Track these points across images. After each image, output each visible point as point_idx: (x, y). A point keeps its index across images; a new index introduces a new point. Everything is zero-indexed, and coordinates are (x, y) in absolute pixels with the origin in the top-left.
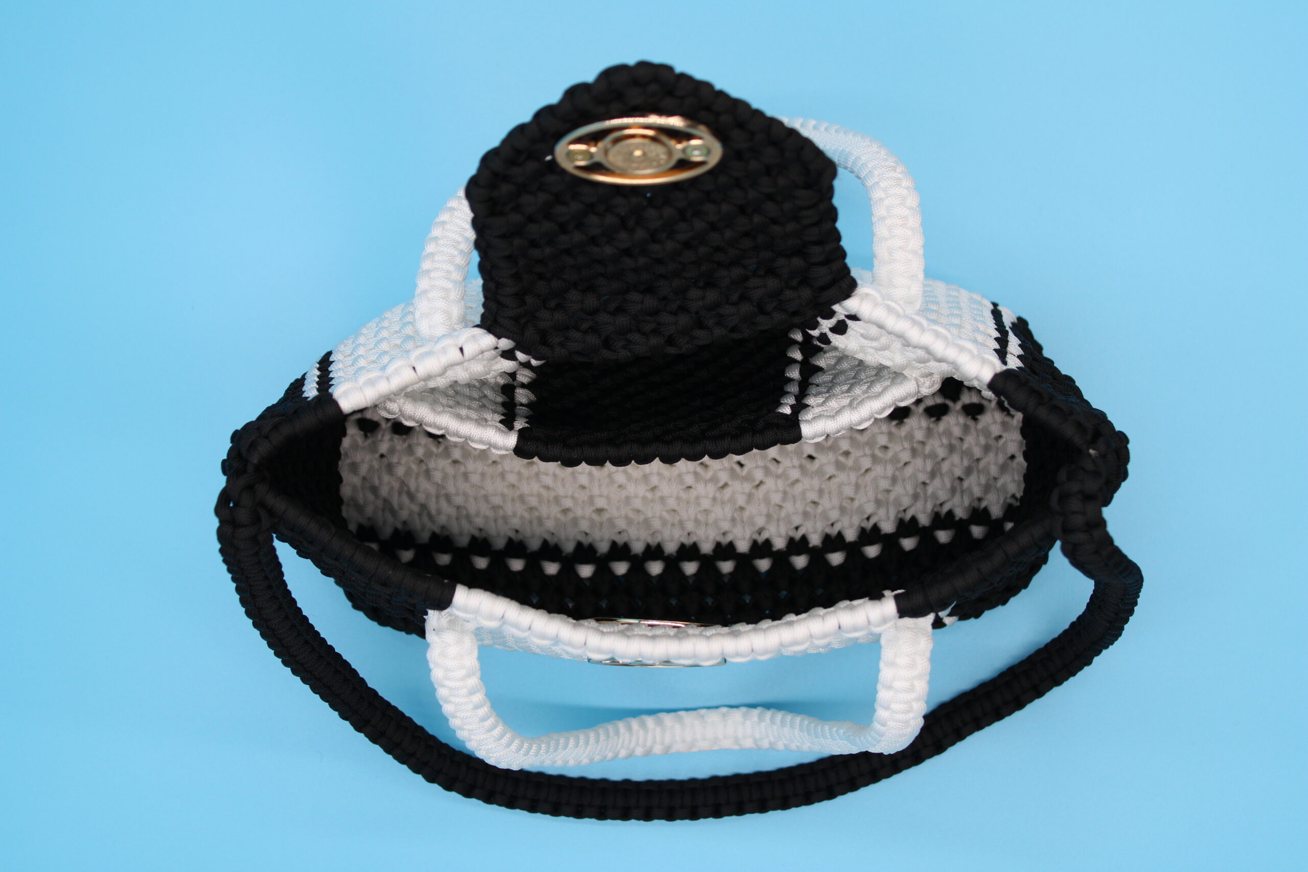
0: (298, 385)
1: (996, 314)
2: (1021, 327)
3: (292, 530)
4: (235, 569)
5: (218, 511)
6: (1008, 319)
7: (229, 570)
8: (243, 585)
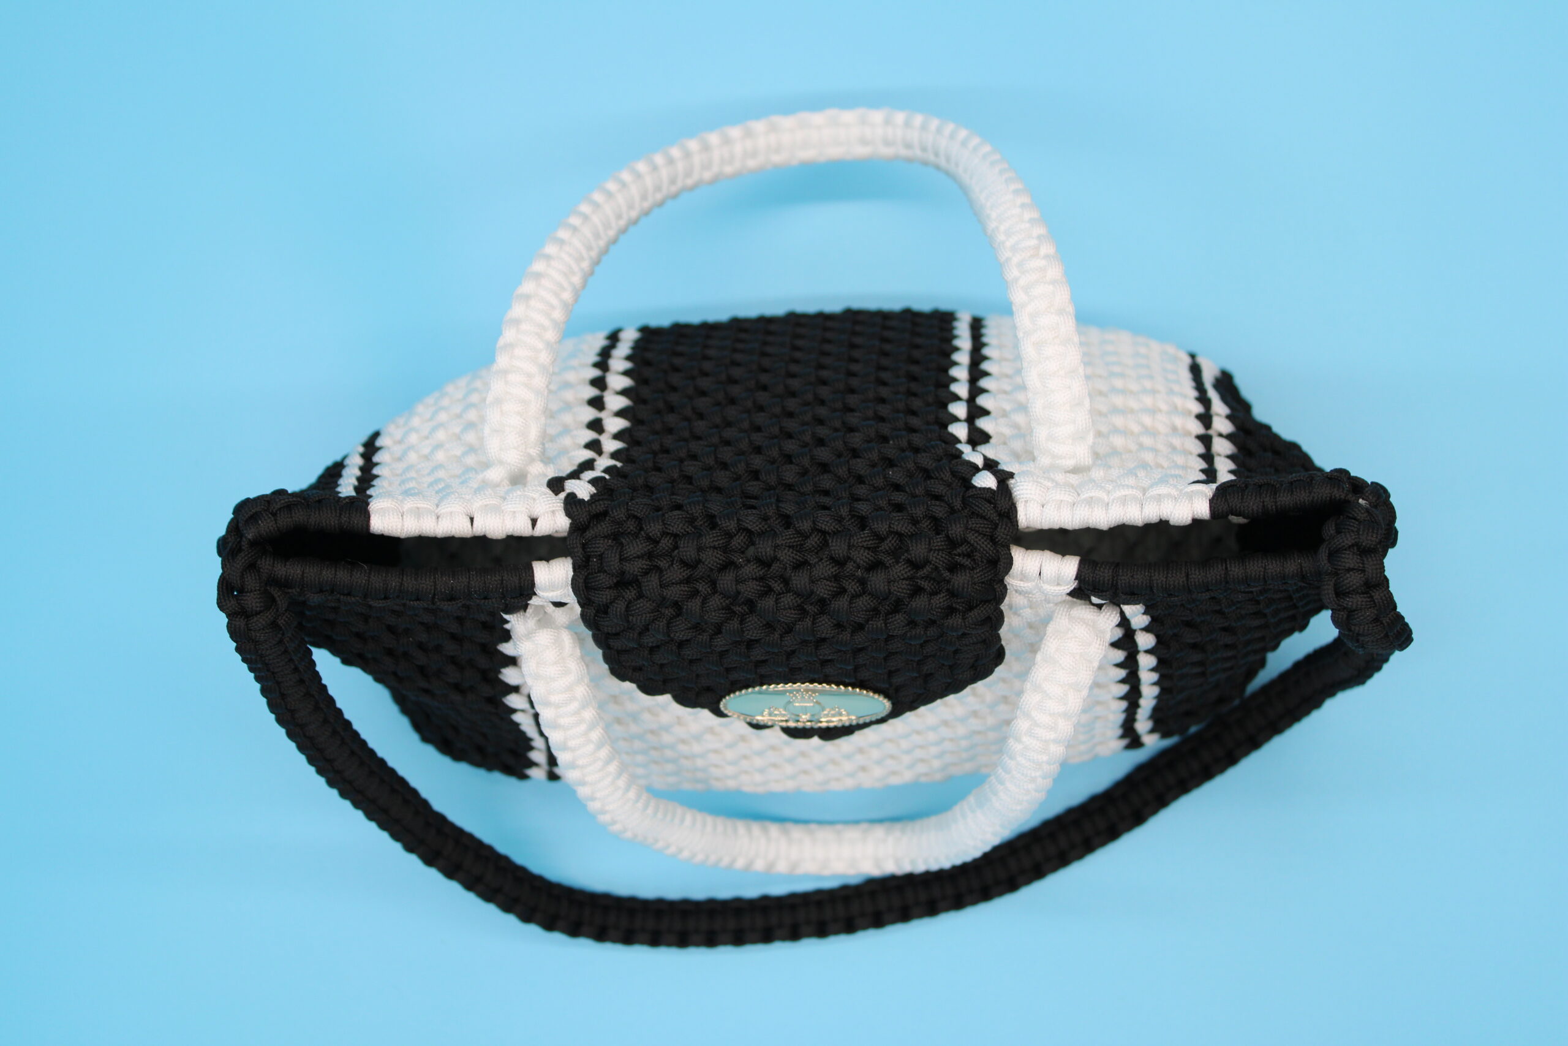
0: (335, 471)
1: (1195, 370)
2: (1226, 384)
3: (321, 591)
4: (259, 666)
5: (221, 605)
6: (1209, 377)
7: (251, 670)
8: (270, 684)
